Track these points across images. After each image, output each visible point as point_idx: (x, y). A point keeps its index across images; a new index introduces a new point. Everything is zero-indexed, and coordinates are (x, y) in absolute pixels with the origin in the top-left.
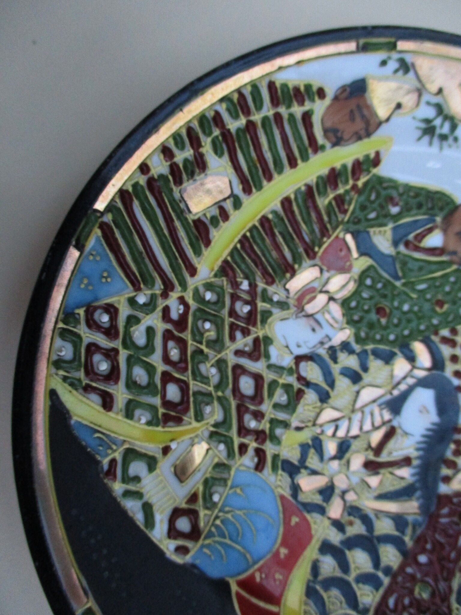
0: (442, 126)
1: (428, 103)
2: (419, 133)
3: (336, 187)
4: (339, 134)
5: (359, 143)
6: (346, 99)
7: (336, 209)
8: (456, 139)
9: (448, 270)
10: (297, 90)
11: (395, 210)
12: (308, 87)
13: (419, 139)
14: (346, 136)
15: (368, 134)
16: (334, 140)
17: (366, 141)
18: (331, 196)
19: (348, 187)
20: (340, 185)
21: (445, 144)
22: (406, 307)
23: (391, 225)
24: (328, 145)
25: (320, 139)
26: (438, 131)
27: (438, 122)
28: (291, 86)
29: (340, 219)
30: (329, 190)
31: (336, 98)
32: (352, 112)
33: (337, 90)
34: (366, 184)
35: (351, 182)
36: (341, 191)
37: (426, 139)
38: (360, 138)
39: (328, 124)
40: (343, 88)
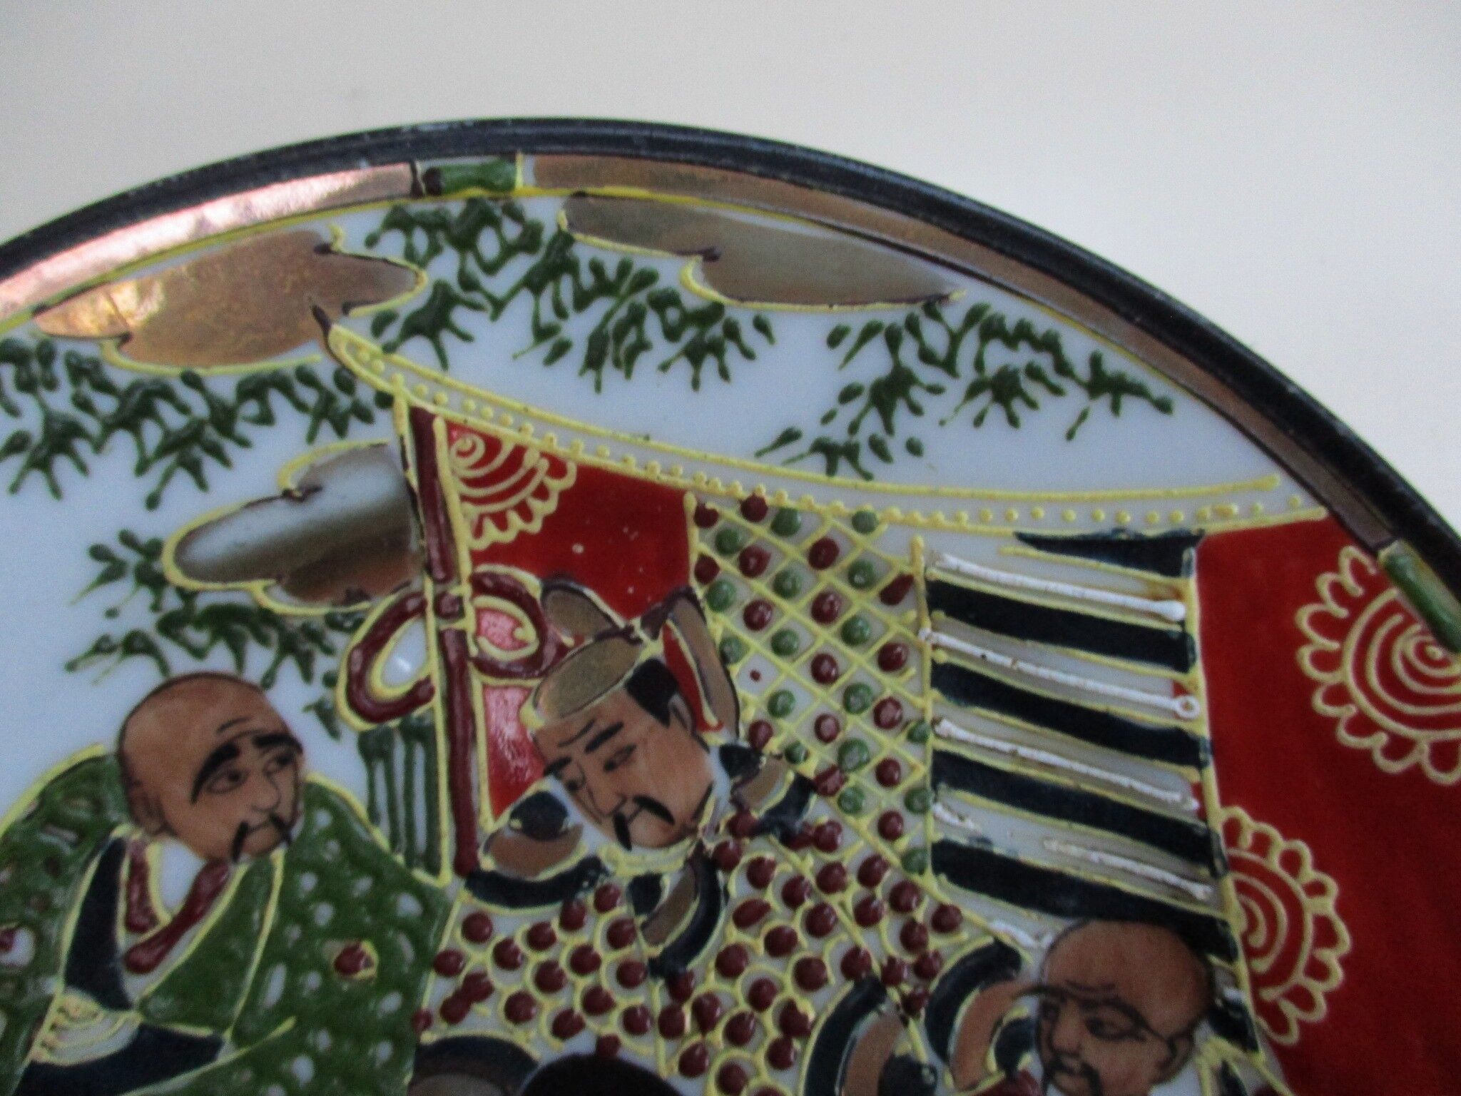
9: (278, 879)
11: (21, 950)
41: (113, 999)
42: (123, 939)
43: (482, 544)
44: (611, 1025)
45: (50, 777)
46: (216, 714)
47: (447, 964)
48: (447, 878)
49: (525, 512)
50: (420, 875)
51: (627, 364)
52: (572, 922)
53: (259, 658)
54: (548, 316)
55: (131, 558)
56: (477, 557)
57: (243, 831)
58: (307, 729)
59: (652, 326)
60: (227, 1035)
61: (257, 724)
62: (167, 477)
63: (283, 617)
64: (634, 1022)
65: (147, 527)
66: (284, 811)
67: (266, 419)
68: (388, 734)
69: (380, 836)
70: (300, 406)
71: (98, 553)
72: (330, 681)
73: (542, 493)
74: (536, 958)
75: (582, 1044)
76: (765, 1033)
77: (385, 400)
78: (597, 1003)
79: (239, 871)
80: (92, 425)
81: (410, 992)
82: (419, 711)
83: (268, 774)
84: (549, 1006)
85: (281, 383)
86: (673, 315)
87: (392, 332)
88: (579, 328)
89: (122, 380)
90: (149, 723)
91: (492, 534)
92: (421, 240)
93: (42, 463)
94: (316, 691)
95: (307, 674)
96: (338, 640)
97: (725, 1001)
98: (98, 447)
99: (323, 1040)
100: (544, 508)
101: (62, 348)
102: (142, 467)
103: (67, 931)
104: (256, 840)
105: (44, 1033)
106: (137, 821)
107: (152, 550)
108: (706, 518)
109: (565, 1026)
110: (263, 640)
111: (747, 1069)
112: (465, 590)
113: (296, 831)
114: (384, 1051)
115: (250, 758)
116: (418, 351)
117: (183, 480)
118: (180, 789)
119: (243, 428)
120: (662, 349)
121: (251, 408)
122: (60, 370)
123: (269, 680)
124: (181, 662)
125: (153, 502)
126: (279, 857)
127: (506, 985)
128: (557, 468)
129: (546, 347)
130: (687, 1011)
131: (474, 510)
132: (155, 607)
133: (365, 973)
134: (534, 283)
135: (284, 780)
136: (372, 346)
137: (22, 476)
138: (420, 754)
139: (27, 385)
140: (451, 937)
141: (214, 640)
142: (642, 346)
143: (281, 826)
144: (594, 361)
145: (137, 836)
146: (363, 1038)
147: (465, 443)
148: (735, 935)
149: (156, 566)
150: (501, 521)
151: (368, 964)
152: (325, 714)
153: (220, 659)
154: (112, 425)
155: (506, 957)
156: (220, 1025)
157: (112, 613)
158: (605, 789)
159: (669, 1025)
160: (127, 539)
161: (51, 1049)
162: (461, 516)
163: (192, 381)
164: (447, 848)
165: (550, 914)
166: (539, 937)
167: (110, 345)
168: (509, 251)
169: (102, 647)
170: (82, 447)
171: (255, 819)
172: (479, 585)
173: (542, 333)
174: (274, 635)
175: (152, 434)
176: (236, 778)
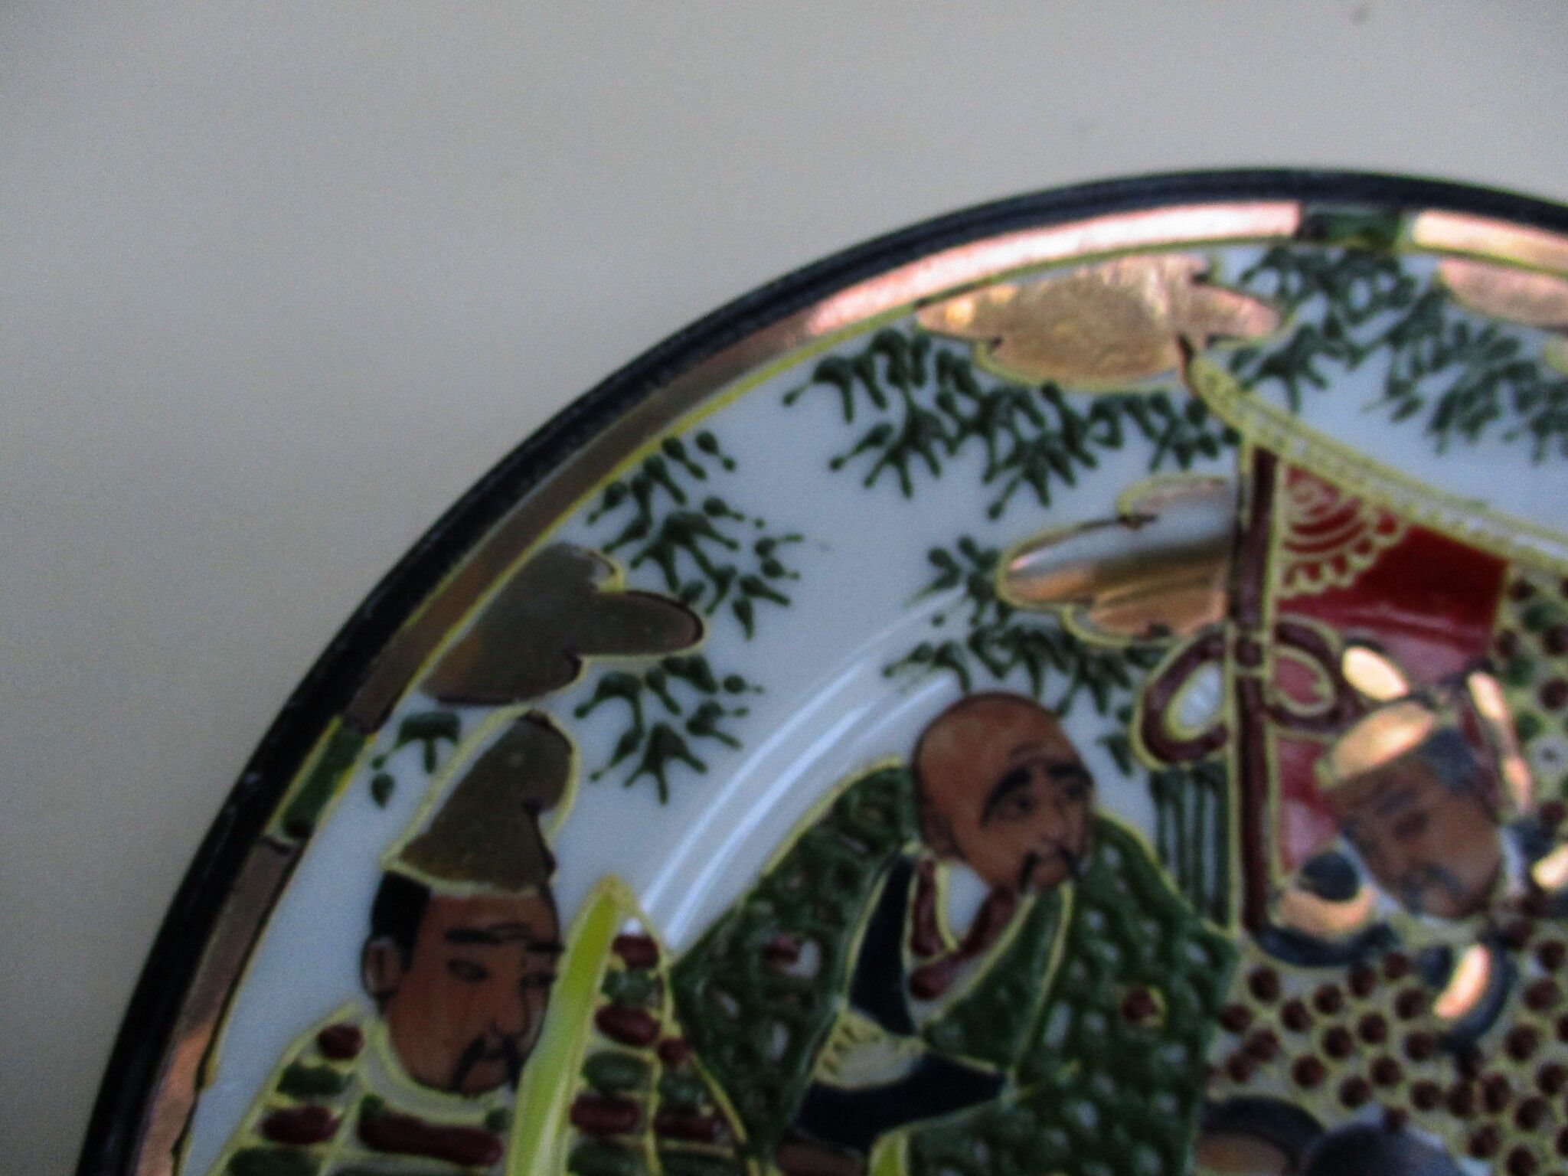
0: (672, 706)
1: (582, 712)
2: (647, 785)
3: (633, 1110)
4: (493, 1043)
5: (557, 988)
6: (406, 964)
7: (695, 1146)
8: (735, 685)
9: (1066, 914)
10: (276, 1126)
11: (807, 962)
12: (294, 1080)
13: (663, 794)
14: (511, 1023)
15: (552, 947)
16: (497, 1068)
17: (564, 965)
18: (649, 1142)
19: (657, 1072)
20: (637, 1095)
21: (726, 725)
22: (1085, 1115)
23: (841, 1004)
24: (499, 1099)
25: (466, 1114)
26: (677, 725)
27: (653, 710)
28: (252, 1140)
29: (729, 1152)
30: (626, 1139)
31: (384, 999)
32: (454, 966)
33: (365, 985)
34: (684, 1012)
35: (648, 1055)
36: (653, 1103)
37: (676, 772)
38: (545, 980)
39: (442, 1063)
40: (370, 958)
41: (897, 1023)
42: (909, 961)
43: (1289, 593)
44: (1400, 1097)
45: (847, 783)
46: (1008, 737)
47: (1234, 1020)
48: (1236, 932)
49: (1340, 565)
50: (1210, 926)
51: (1473, 427)
52: (1361, 986)
53: (1055, 685)
54: (1404, 372)
55: (966, 565)
56: (1284, 605)
57: (1030, 862)
58: (1098, 763)
59: (1504, 394)
60: (1011, 1074)
61: (1050, 751)
62: (1011, 488)
63: (1085, 645)
64: (1425, 1096)
65: (987, 536)
66: (1073, 844)
67: (1113, 441)
68: (1180, 776)
69: (1169, 879)
70: (1148, 430)
71: (938, 557)
72: (1125, 715)
73: (1364, 548)
74: (1324, 1022)
75: (1369, 1114)
76: (1554, 1119)
77: (1232, 437)
78: (1385, 1073)
79: (1027, 902)
80: (950, 426)
81: (1194, 1045)
82: (1214, 757)
83: (1059, 805)
84: (1339, 1072)
85: (1133, 406)
86: (1526, 385)
87: (1249, 370)
88: (1433, 388)
89: (986, 383)
90: (944, 739)
91: (1304, 585)
92: (1294, 282)
93: (896, 458)
94: (1109, 725)
95: (1101, 706)
96: (1134, 673)
97: (1515, 1083)
98: (952, 447)
99: (1104, 1085)
100: (1360, 563)
101: (937, 346)
102: (989, 476)
103: (853, 945)
104: (1044, 871)
105: (828, 1053)
106: (926, 840)
107: (987, 560)
108: (1523, 591)
109: (1353, 1094)
110: (1061, 666)
111: (1537, 1156)
112: (1265, 637)
113: (1085, 865)
114: (1166, 1103)
115: (1041, 786)
116: (1270, 393)
117: (1025, 495)
118: (969, 809)
119: (1091, 447)
120: (1509, 419)
121: (1101, 429)
122: (930, 365)
123: (1063, 708)
124: (981, 679)
125: (995, 512)
126: (1067, 892)
127: (1295, 1046)
128: (1387, 525)
129: (1395, 405)
130: (1477, 1088)
131: (1291, 557)
132: (974, 620)
133: (1152, 1021)
134: (1396, 338)
135: (1074, 813)
136: (1227, 383)
137: (877, 470)
138: (1210, 801)
139: (895, 377)
140: (1236, 991)
141: (1014, 661)
142: (1491, 413)
143: (1068, 859)
144: (1441, 422)
145: (927, 854)
146: (1146, 1087)
147: (1302, 488)
148: (1527, 1018)
149: (989, 577)
150: (1313, 571)
151: (1153, 1010)
152: (1118, 749)
153: (1018, 681)
154: (967, 428)
155: (1294, 1018)
156: (1002, 1060)
157: (938, 621)
158: (1397, 855)
159: (1458, 1104)
160: (966, 546)
161: (832, 1068)
162: (1278, 561)
163: (1051, 392)
164: (1236, 900)
165: (1337, 977)
166: (1328, 1001)
167: (982, 348)
168: (1378, 302)
169: (919, 655)
170: (938, 448)
171: (1043, 850)
172: (1284, 635)
173: (1395, 388)
174: (1072, 663)
175: (1004, 443)
176: (1026, 806)
